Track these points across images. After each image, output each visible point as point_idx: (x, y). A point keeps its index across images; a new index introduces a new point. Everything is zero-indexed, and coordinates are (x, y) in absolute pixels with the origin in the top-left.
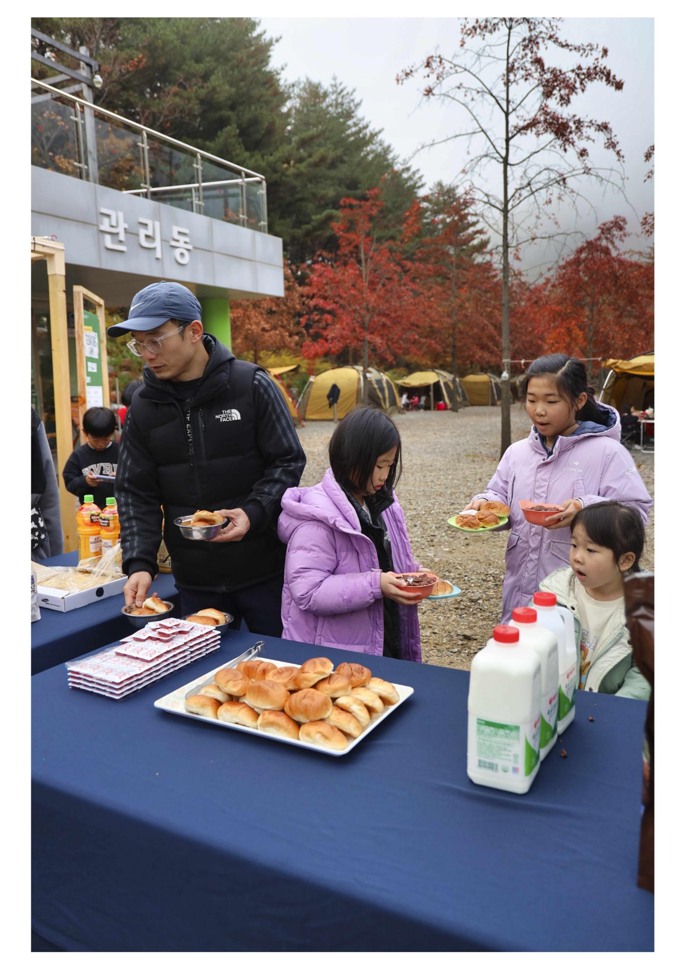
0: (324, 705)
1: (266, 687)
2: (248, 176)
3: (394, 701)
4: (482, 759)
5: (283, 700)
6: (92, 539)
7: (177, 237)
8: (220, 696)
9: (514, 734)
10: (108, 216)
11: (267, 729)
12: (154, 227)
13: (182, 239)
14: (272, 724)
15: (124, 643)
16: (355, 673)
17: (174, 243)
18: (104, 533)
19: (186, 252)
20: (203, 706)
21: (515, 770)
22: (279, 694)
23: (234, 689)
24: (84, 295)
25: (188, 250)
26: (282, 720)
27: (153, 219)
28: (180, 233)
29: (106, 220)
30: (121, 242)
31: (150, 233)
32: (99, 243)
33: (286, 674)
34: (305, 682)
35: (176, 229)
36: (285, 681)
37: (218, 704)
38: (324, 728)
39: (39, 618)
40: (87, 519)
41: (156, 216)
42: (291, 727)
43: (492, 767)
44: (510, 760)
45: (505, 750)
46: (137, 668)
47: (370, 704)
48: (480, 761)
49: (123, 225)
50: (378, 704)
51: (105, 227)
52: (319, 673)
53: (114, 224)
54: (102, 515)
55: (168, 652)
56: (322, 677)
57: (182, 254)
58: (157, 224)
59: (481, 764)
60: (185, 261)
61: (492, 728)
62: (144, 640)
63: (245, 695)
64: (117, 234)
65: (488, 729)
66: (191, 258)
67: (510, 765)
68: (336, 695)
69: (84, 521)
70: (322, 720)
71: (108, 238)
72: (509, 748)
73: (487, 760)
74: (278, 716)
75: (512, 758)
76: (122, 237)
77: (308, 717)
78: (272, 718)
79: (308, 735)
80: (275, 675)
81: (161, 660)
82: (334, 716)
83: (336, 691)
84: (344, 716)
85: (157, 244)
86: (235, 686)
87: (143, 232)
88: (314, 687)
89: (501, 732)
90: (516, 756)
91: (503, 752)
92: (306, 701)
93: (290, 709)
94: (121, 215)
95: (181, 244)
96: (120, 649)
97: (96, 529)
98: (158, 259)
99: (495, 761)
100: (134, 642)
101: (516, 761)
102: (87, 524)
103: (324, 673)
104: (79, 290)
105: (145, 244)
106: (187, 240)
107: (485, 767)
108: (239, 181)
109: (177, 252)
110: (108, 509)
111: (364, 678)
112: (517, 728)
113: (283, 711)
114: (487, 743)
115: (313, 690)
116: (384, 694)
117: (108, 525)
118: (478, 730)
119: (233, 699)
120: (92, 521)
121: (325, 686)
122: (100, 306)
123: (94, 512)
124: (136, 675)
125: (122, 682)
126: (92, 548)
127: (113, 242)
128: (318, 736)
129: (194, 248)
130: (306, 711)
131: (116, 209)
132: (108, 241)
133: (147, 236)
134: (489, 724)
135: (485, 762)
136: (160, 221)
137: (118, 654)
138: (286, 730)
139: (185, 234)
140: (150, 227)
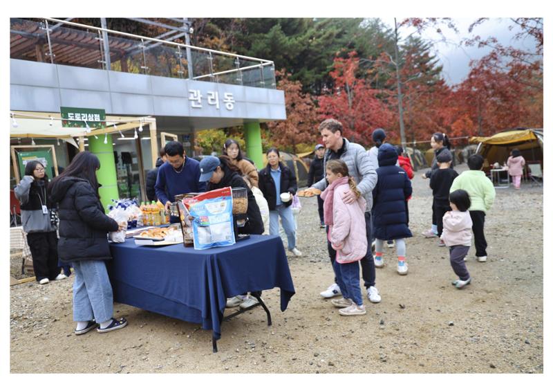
2: (264, 62)
7: (226, 97)
10: (193, 93)
12: (215, 95)
13: (229, 98)
17: (225, 101)
19: (232, 104)
25: (233, 103)
27: (215, 91)
28: (228, 96)
29: (192, 95)
30: (199, 104)
31: (213, 98)
32: (189, 105)
35: (226, 94)
41: (216, 89)
49: (200, 96)
51: (192, 98)
53: (196, 95)
57: (230, 105)
58: (217, 93)
60: (232, 108)
64: (197, 100)
66: (234, 107)
71: (193, 102)
76: (200, 101)
85: (217, 102)
87: (209, 98)
94: (199, 92)
95: (229, 101)
98: (217, 109)
104: (163, 134)
105: (211, 103)
106: (232, 98)
108: (259, 65)
109: (227, 105)
127: (195, 104)
129: (236, 101)
131: (197, 90)
132: (193, 104)
133: (212, 99)
136: (218, 91)
139: (231, 96)
140: (213, 95)
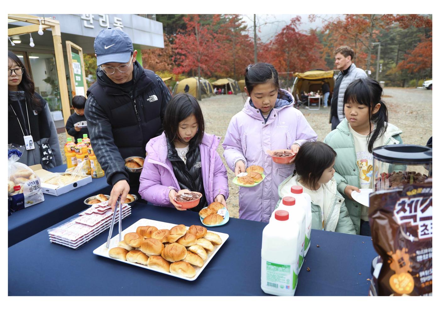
0: (183, 252)
1: (151, 243)
3: (219, 243)
4: (269, 281)
5: (161, 249)
6: (73, 158)
7: (116, 22)
8: (127, 248)
9: (287, 269)
11: (152, 266)
12: (106, 18)
13: (119, 23)
14: (155, 264)
15: (81, 216)
16: (198, 231)
17: (115, 25)
18: (77, 156)
20: (118, 254)
21: (288, 287)
22: (158, 247)
23: (135, 245)
24: (71, 45)
25: (122, 28)
26: (160, 261)
27: (105, 14)
28: (118, 20)
29: (84, 14)
30: (91, 24)
31: (104, 20)
32: (81, 24)
33: (162, 234)
34: (172, 240)
35: (116, 19)
36: (162, 238)
37: (127, 252)
38: (183, 266)
39: (43, 200)
40: (69, 149)
42: (165, 265)
43: (275, 286)
44: (285, 282)
45: (282, 277)
46: (85, 231)
47: (207, 248)
48: (268, 283)
49: (91, 17)
50: (211, 247)
51: (84, 17)
52: (179, 234)
53: (87, 16)
54: (76, 147)
55: (102, 220)
56: (181, 236)
58: (107, 16)
59: (269, 284)
61: (275, 267)
62: (91, 214)
63: (140, 246)
64: (89, 20)
65: (273, 267)
67: (285, 285)
68: (189, 245)
69: (67, 150)
70: (181, 261)
71: (85, 22)
72: (284, 277)
73: (272, 282)
74: (158, 259)
75: (286, 281)
76: (92, 22)
77: (174, 260)
78: (155, 260)
79: (174, 270)
80: (156, 234)
81: (99, 225)
82: (188, 258)
83: (189, 243)
84: (194, 256)
85: (108, 25)
86: (135, 242)
87: (101, 20)
88: (177, 242)
89: (280, 268)
90: (288, 280)
91: (281, 279)
92: (173, 252)
93: (164, 255)
95: (118, 25)
96: (78, 220)
97: (74, 153)
99: (277, 283)
100: (86, 215)
101: (288, 283)
102: (69, 152)
103: (182, 234)
104: (69, 43)
105: (102, 25)
106: (121, 23)
107: (271, 285)
110: (78, 144)
111: (203, 234)
112: (289, 266)
113: (160, 255)
114: (272, 274)
115: (176, 244)
116: (214, 241)
117: (79, 152)
118: (267, 267)
119: (134, 250)
120: (72, 150)
121: (183, 241)
122: (80, 51)
123: (72, 146)
124: (85, 235)
125: (77, 240)
126: (73, 163)
127: (88, 24)
128: (180, 271)
129: (124, 27)
130: (172, 257)
132: (85, 24)
133: (103, 22)
134: (273, 264)
135: (271, 283)
137: (77, 223)
138: (163, 267)
139: (119, 21)
140: (104, 17)
